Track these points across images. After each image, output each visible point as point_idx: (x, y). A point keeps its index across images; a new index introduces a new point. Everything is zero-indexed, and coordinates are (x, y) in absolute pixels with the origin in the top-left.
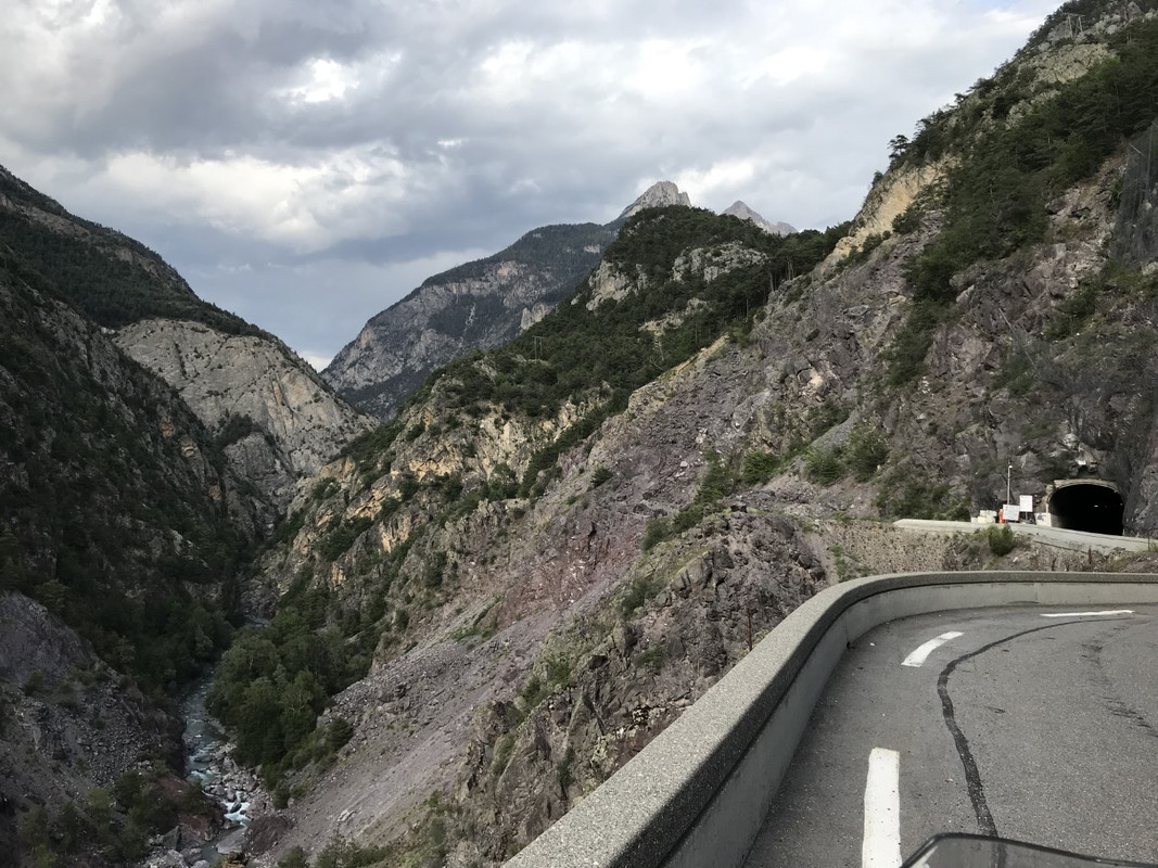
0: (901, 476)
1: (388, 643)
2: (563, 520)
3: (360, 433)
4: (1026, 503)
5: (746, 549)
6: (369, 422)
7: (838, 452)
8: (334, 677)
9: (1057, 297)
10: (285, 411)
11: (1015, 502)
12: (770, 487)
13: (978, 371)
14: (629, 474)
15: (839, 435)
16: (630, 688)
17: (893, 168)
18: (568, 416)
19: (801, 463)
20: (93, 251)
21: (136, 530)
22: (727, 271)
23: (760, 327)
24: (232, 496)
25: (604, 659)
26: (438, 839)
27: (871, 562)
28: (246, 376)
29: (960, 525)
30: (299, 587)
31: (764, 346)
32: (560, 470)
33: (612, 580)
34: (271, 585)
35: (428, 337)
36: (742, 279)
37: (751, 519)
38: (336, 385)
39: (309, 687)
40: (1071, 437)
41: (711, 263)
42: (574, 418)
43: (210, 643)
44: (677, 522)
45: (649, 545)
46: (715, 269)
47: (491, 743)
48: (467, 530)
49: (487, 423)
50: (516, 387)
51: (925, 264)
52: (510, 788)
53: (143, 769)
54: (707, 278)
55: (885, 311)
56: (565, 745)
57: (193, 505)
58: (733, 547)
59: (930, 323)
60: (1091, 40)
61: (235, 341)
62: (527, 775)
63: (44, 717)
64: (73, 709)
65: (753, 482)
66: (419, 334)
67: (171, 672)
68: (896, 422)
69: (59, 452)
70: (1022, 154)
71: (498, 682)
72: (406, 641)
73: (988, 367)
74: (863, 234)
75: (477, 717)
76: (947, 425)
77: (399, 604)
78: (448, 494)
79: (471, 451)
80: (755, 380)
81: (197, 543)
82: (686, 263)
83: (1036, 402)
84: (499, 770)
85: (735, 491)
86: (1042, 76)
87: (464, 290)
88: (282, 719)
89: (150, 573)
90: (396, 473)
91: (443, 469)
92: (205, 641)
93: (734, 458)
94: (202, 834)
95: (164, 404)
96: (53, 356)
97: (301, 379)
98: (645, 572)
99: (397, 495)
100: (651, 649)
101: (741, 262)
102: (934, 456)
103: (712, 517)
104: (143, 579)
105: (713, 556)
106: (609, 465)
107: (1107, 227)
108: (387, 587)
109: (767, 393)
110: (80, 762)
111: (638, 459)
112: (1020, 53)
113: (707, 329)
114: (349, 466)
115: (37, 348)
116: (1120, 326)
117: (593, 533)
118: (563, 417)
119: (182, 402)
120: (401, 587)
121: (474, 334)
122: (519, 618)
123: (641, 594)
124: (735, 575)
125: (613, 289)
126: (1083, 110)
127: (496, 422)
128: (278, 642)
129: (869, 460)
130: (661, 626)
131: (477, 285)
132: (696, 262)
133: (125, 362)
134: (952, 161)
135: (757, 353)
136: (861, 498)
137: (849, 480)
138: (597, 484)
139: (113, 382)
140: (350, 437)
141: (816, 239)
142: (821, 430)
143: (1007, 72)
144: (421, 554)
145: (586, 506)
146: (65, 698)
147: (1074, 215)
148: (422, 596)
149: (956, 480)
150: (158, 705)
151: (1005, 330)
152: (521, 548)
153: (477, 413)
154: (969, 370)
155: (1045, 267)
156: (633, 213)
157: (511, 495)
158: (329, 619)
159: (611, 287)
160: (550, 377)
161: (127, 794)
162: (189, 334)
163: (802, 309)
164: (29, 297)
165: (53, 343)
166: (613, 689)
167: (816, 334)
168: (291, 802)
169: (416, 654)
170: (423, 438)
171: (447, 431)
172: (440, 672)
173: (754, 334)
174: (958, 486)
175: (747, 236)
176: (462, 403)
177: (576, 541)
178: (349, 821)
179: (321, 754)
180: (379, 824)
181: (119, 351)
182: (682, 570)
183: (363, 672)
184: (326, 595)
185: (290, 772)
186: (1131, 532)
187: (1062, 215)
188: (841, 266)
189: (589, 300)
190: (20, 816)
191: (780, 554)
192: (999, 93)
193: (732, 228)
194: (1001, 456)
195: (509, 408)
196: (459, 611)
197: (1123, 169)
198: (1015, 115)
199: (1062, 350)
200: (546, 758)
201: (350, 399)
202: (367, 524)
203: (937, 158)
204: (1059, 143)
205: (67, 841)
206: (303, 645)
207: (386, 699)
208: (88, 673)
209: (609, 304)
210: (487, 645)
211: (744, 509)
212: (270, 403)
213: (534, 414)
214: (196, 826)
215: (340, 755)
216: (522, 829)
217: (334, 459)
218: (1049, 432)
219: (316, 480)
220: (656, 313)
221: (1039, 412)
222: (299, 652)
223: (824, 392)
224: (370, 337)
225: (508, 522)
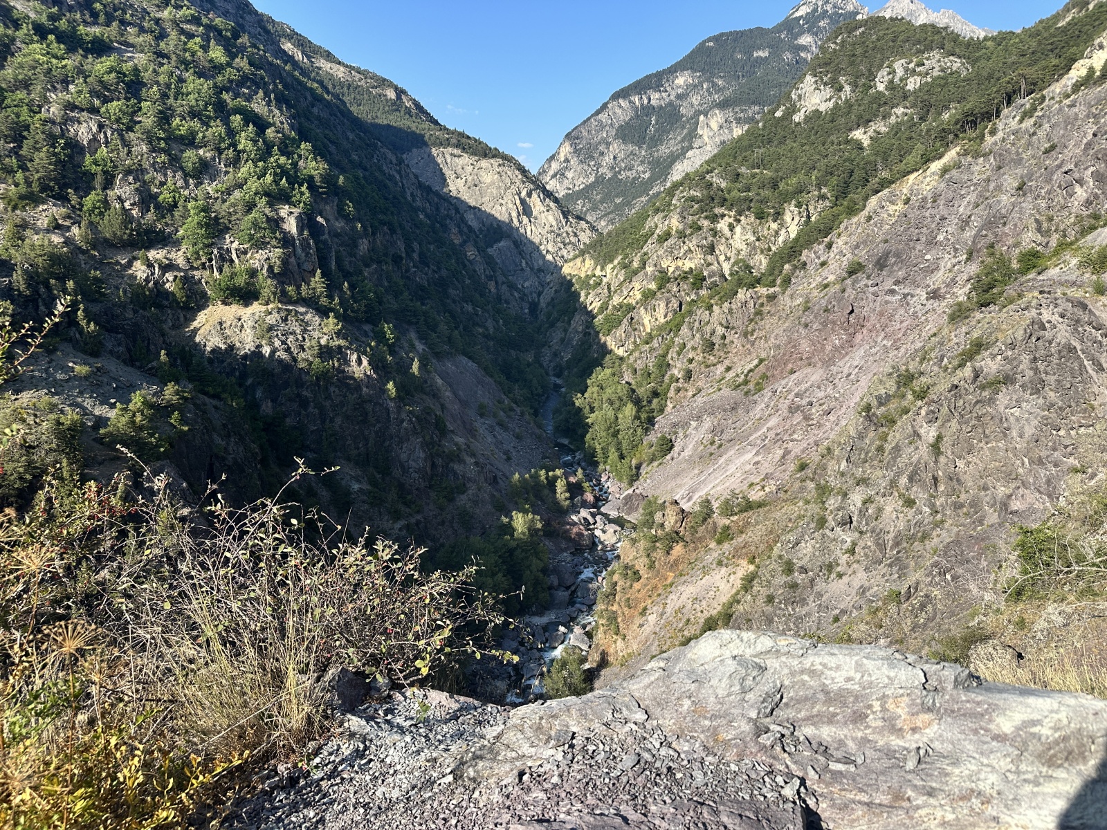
1: (678, 390)
5: (1054, 319)
10: (526, 220)
12: (1047, 275)
18: (794, 217)
19: (1071, 258)
22: (929, 80)
31: (1000, 157)
32: (804, 264)
34: (555, 355)
35: (616, 147)
41: (914, 72)
46: (918, 79)
48: (730, 310)
49: (722, 225)
50: (744, 195)
54: (910, 87)
58: (1045, 317)
65: (1028, 271)
66: (608, 144)
72: (691, 390)
74: (1101, 56)
79: (710, 250)
80: (991, 188)
82: (889, 74)
87: (646, 101)
90: (651, 269)
91: (688, 265)
99: (653, 286)
100: (989, 380)
101: (942, 70)
106: (857, 258)
109: (1003, 198)
111: (887, 254)
114: (589, 263)
117: (852, 312)
118: (790, 218)
121: (655, 142)
122: (791, 372)
124: (1048, 335)
125: (818, 102)
127: (730, 224)
130: (995, 366)
131: (657, 95)
132: (900, 72)
142: (1085, 232)
145: (843, 291)
148: (700, 358)
153: (714, 218)
157: (760, 285)
159: (816, 99)
160: (773, 184)
163: (1038, 125)
169: (701, 397)
170: (671, 241)
171: (690, 235)
175: (948, 46)
176: (702, 210)
177: (839, 315)
181: (416, 177)
188: (1077, 87)
189: (794, 112)
195: (740, 213)
196: (728, 369)
202: (631, 308)
209: (816, 115)
212: (514, 214)
213: (762, 217)
220: (864, 122)
224: (566, 149)
225: (762, 305)
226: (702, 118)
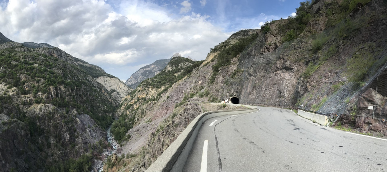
0: (211, 96)
1: (136, 123)
2: (162, 104)
3: (131, 91)
4: (228, 100)
5: (190, 108)
6: (132, 90)
7: (203, 93)
8: (128, 128)
9: (232, 72)
10: (120, 88)
11: (226, 100)
12: (193, 98)
13: (222, 82)
14: (172, 97)
15: (203, 91)
16: (173, 130)
17: (210, 53)
18: (163, 88)
19: (198, 95)
20: (93, 68)
21: (100, 106)
22: (187, 66)
23: (192, 75)
24: (112, 101)
25: (169, 126)
26: (144, 154)
27: (207, 109)
28: (114, 84)
29: (219, 103)
30: (122, 114)
31: (193, 77)
32: (162, 96)
33: (170, 113)
34: (118, 114)
35: (141, 77)
36: (189, 68)
37: (191, 103)
38: (127, 84)
39: (124, 129)
40: (233, 91)
41: (184, 65)
42: (164, 88)
43: (110, 122)
44: (180, 104)
45: (176, 108)
47: (151, 139)
48: (147, 106)
49: (150, 89)
50: (154, 84)
51: (215, 66)
52: (154, 146)
53: (102, 140)
54: (184, 67)
55: (209, 73)
56: (163, 140)
57: (107, 102)
58: (188, 108)
59: (216, 75)
60: (236, 39)
61: (112, 79)
62: (157, 144)
63: (90, 131)
64: (94, 130)
65: (191, 98)
66: (139, 76)
67: (105, 126)
68: (211, 89)
69: (90, 95)
70: (228, 53)
71: (152, 129)
72: (138, 123)
73: (223, 81)
74: (206, 62)
75: (149, 135)
76: (217, 89)
77: (137, 117)
78: (144, 100)
79: (147, 94)
80: (191, 82)
81: (108, 107)
83: (229, 86)
84: (153, 143)
85: (188, 99)
86: (230, 43)
87: (146, 69)
88: (121, 134)
89: (102, 112)
90: (136, 97)
91: (143, 96)
92: (109, 122)
93: (188, 94)
94: (110, 150)
95: (103, 88)
96: (89, 83)
97: (122, 83)
98: (175, 112)
99: (137, 100)
100: (176, 124)
101: (189, 65)
102: (216, 93)
103: (185, 103)
104: (101, 113)
105: (185, 109)
106: (169, 95)
107: (238, 64)
108: (135, 115)
109: (193, 84)
110: (95, 138)
111: (174, 94)
112: (228, 39)
113: (184, 75)
114: (129, 96)
115: (87, 82)
116: (239, 76)
117: (167, 106)
118: (162, 88)
119: (105, 88)
120: (137, 114)
121: (148, 76)
122: (155, 119)
123: (174, 116)
124: (188, 112)
126: (235, 48)
127: (151, 89)
128: (120, 122)
129: (207, 94)
130: (177, 120)
131: (148, 69)
132: (182, 65)
133: (98, 83)
134: (219, 52)
135: (191, 78)
136: (206, 99)
137: (205, 97)
138: (168, 98)
139: (96, 86)
140: (129, 92)
141: (200, 62)
142: (201, 90)
143: (226, 41)
144: (140, 109)
145: (166, 102)
146: (92, 129)
147: (234, 61)
148: (141, 116)
149: (219, 97)
150: (104, 131)
151: (225, 76)
152: (156, 108)
153: (148, 88)
154: (221, 81)
155: (230, 68)
156: (172, 58)
157: (154, 100)
158: (127, 119)
159: (169, 68)
160: (160, 82)
161: (100, 143)
162: (106, 78)
163: (198, 72)
164: (85, 75)
165: (89, 81)
166: (170, 130)
167: (200, 76)
168: (122, 146)
169: (140, 125)
170: (140, 92)
171: (144, 91)
172: (144, 128)
173: (191, 76)
174: (219, 98)
175: (190, 61)
176: (146, 86)
177: (164, 107)
178: (131, 150)
179: (126, 139)
180: (135, 151)
181: (97, 81)
182: (181, 111)
183: (132, 127)
184: (126, 115)
185: (122, 142)
186: (240, 104)
187: (232, 61)
188: (203, 66)
189: (166, 70)
190: (88, 144)
191: (195, 108)
192: (225, 44)
193: (187, 60)
194: (225, 93)
195: (153, 87)
196: (146, 118)
197: (240, 56)
198: (227, 48)
199: (232, 79)
200: (160, 141)
201: (129, 86)
202: (132, 105)
203: (217, 52)
204: (232, 52)
205: (94, 149)
206: (123, 123)
207: (136, 132)
208: (95, 125)
209: (169, 71)
210: (150, 123)
211: (190, 102)
212: (117, 87)
213: (157, 88)
214: (109, 149)
215: (129, 140)
216: (156, 153)
217: (127, 95)
218: (230, 90)
219: (124, 98)
220: (176, 72)
221: (229, 87)
222: (123, 124)
223: (201, 84)
224: (132, 77)
225: (153, 104)
226: (156, 72)
